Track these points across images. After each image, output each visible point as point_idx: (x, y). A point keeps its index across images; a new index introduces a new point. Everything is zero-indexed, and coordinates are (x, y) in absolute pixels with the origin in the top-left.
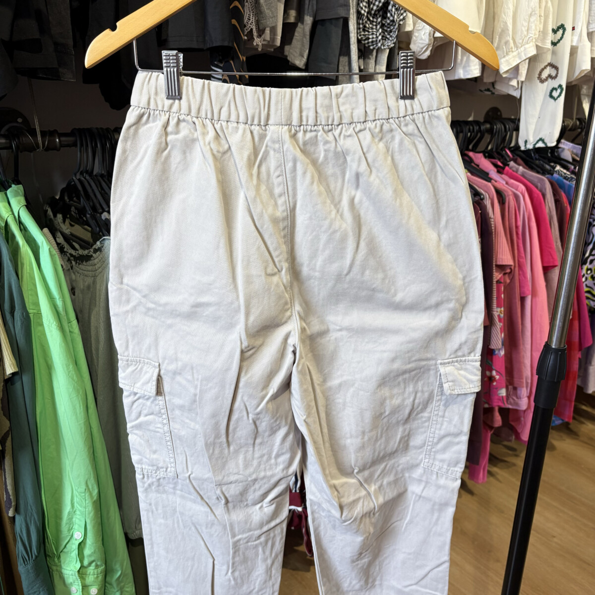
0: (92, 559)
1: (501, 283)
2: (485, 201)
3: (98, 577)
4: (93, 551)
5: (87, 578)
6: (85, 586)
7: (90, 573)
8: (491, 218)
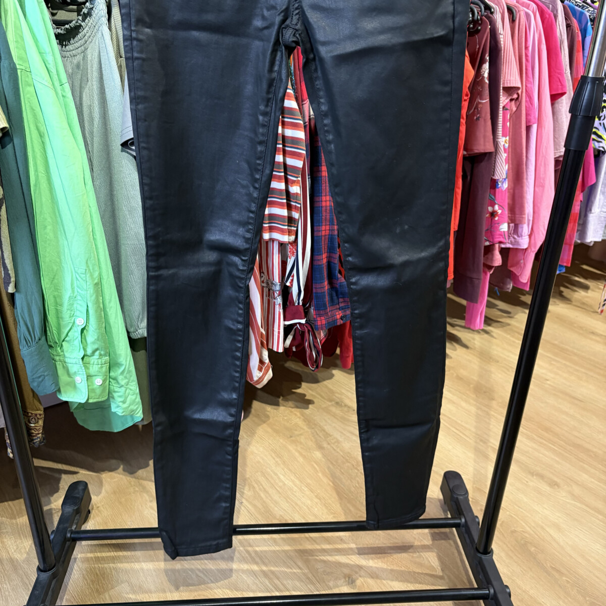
0: (96, 346)
1: (507, 109)
2: (494, 15)
3: (102, 367)
4: (96, 337)
5: (91, 368)
6: (89, 376)
7: (94, 362)
8: (500, 34)
